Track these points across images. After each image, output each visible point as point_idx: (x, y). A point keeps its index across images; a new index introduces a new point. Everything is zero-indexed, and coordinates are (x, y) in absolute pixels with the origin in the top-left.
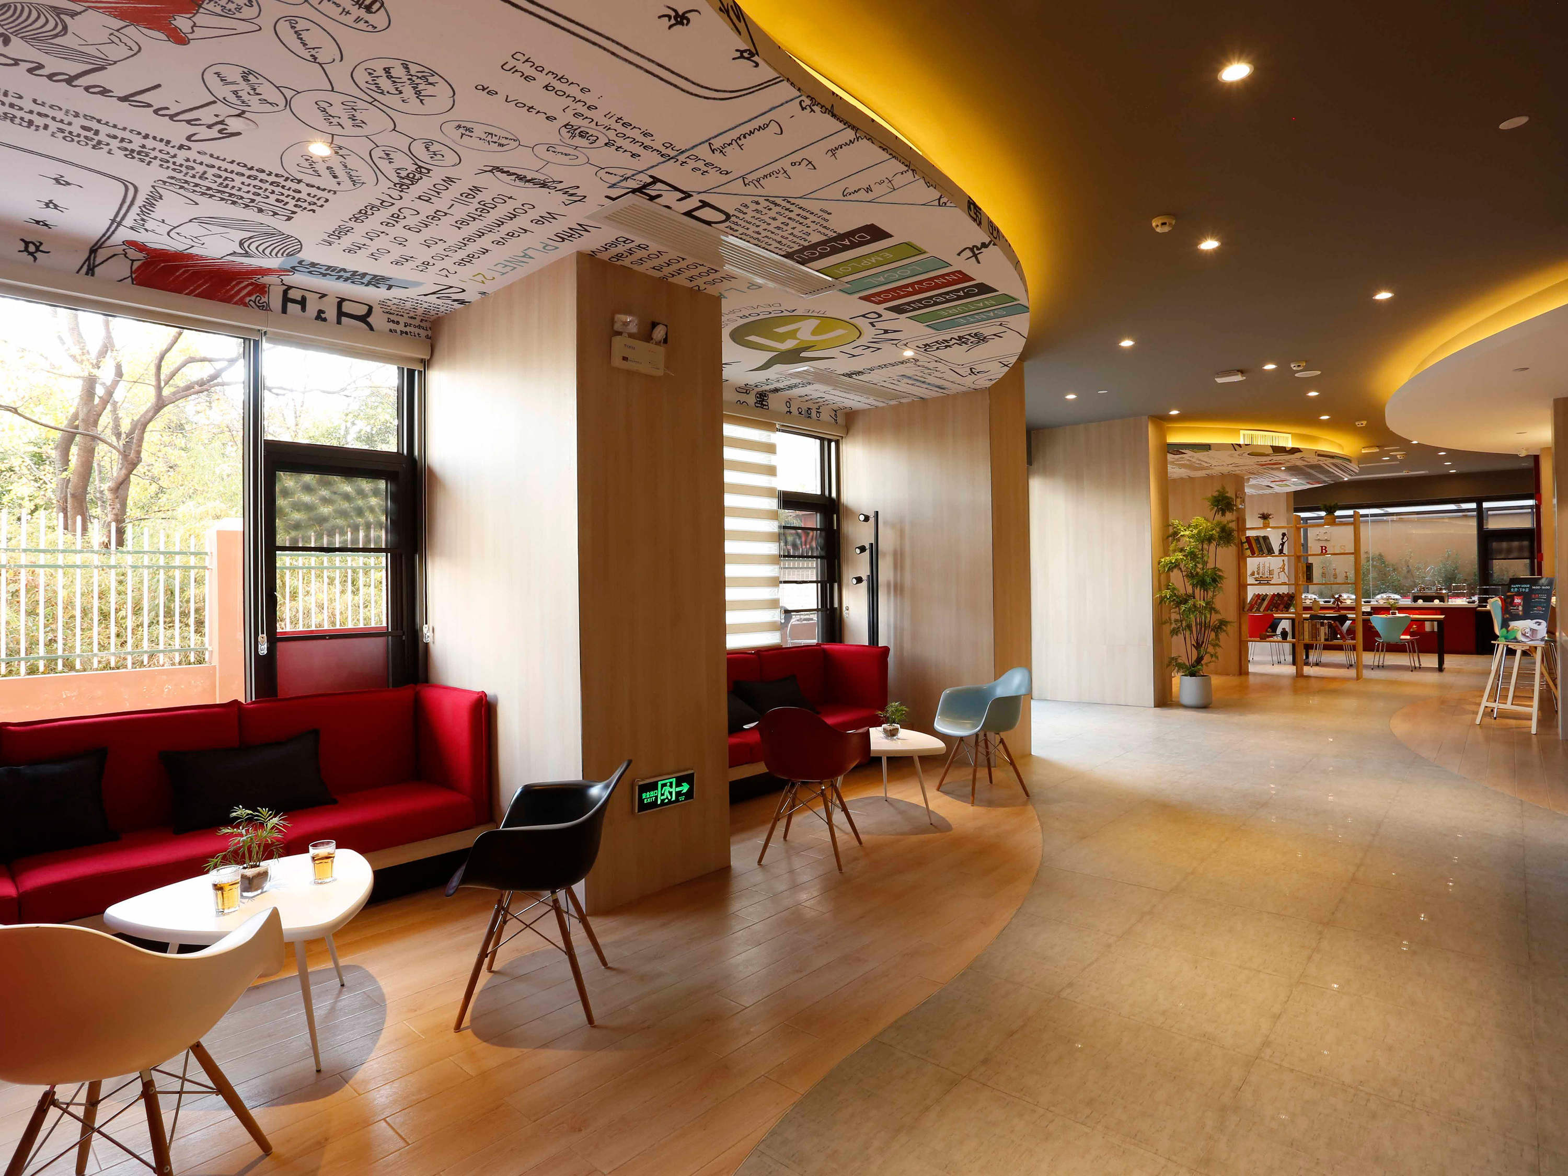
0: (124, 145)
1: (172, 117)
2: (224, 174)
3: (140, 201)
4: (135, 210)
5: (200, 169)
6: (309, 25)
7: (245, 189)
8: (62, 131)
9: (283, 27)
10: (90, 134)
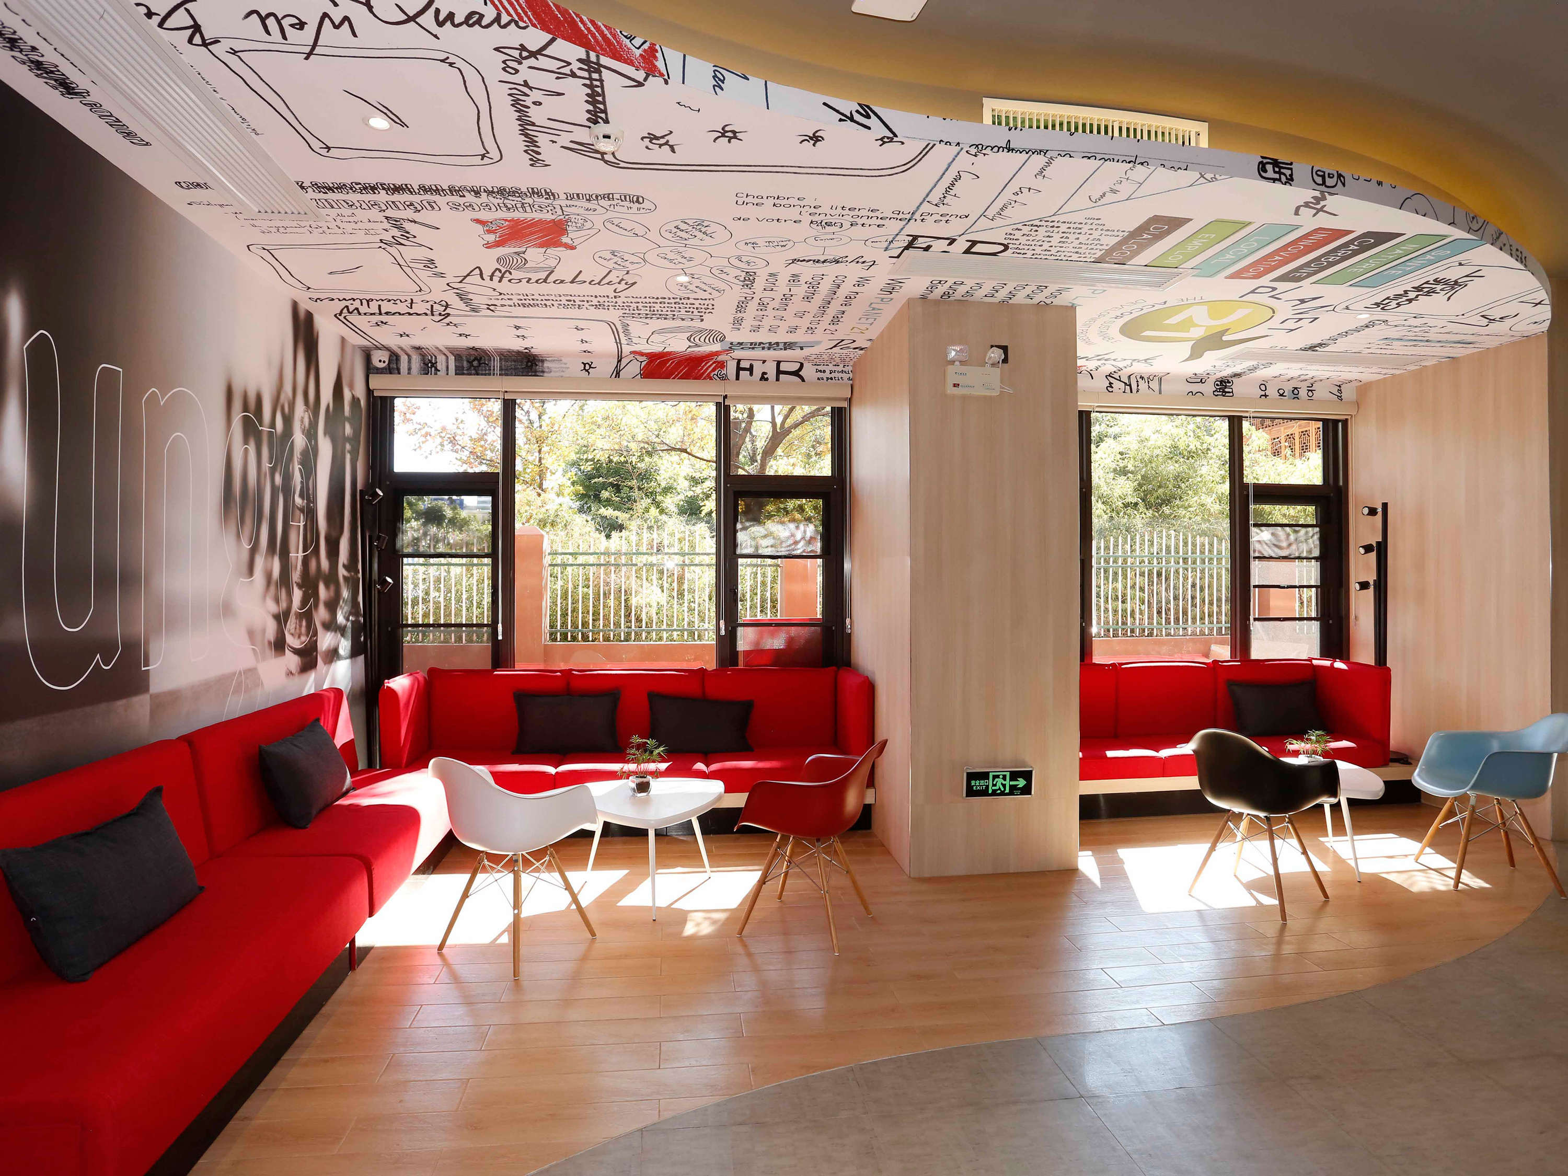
0: (590, 303)
1: (599, 283)
2: (648, 305)
3: (621, 331)
4: (622, 335)
5: (634, 305)
6: (620, 220)
7: (664, 310)
8: (560, 305)
9: (608, 225)
10: (572, 303)
